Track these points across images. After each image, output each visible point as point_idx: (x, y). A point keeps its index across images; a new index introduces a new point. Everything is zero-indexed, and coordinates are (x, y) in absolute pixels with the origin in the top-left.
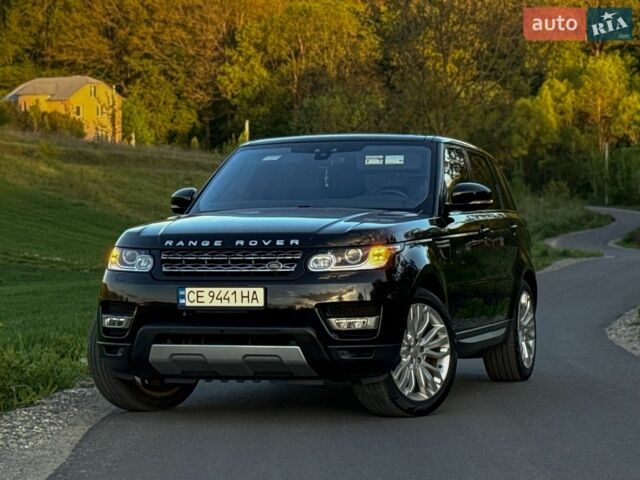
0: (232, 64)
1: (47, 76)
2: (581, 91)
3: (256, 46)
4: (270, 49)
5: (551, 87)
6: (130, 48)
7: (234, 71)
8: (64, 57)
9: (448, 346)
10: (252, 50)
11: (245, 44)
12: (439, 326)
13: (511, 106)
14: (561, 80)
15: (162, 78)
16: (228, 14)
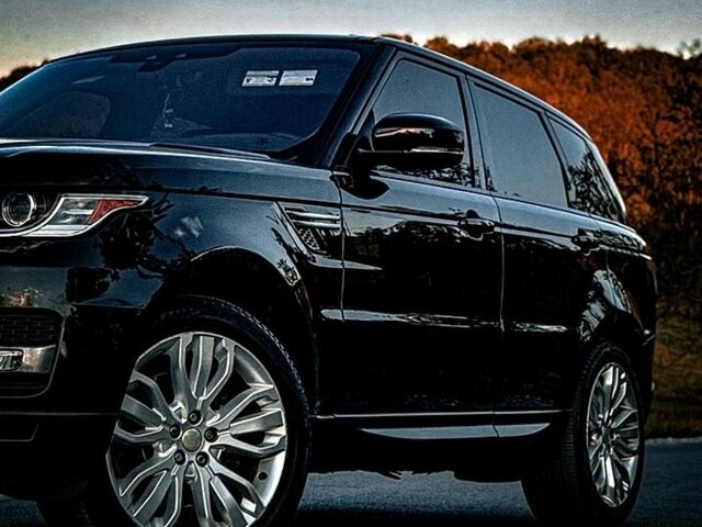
9: (282, 431)
12: (261, 384)
16: (610, 146)
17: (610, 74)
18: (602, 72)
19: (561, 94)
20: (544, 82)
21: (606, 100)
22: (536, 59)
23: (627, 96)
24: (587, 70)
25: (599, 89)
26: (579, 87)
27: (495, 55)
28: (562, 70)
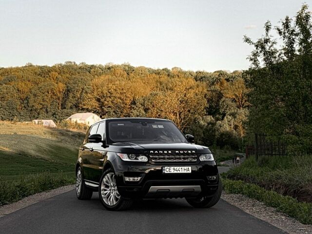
0: (134, 110)
1: (80, 113)
2: (236, 119)
3: (141, 104)
4: (145, 105)
5: (227, 118)
6: (104, 104)
7: (135, 112)
8: (85, 107)
10: (140, 106)
11: (138, 104)
13: (215, 123)
14: (230, 116)
15: (114, 113)
16: (133, 95)
17: (132, 75)
18: (130, 74)
19: (119, 80)
20: (114, 77)
21: (132, 82)
22: (112, 69)
23: (138, 82)
24: (126, 73)
25: (130, 79)
26: (124, 78)
27: (100, 68)
28: (119, 73)
